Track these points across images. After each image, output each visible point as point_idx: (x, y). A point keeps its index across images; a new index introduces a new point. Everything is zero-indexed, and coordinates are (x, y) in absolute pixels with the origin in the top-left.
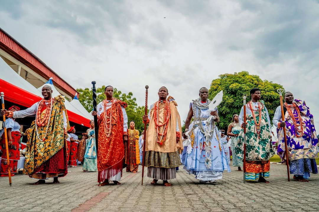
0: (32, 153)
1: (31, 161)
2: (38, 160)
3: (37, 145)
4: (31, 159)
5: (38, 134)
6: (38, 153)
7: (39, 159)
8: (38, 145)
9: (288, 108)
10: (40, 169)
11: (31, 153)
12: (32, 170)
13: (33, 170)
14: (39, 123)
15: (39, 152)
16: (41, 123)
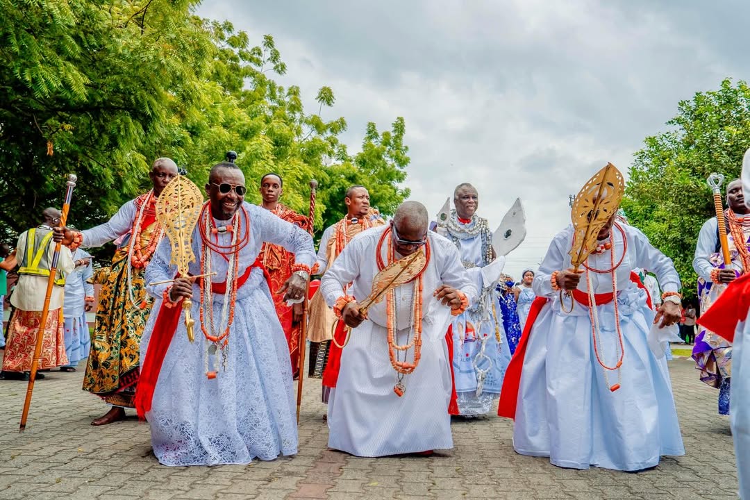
0: (118, 337)
1: (112, 358)
2: (126, 356)
3: (128, 317)
4: (115, 353)
5: (131, 288)
6: (128, 337)
7: (128, 354)
8: (130, 317)
9: (734, 226)
10: (128, 382)
11: (115, 336)
12: (114, 382)
13: (117, 383)
14: (135, 258)
15: (130, 336)
16: (142, 260)
